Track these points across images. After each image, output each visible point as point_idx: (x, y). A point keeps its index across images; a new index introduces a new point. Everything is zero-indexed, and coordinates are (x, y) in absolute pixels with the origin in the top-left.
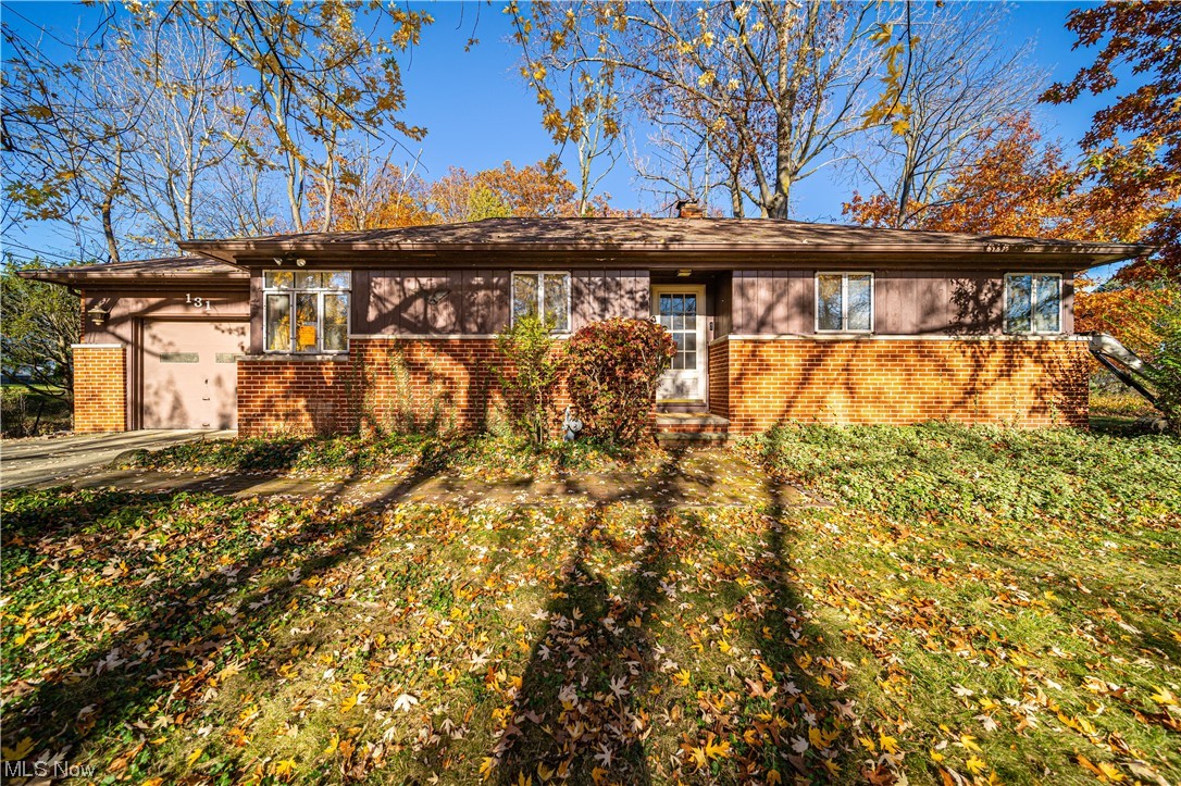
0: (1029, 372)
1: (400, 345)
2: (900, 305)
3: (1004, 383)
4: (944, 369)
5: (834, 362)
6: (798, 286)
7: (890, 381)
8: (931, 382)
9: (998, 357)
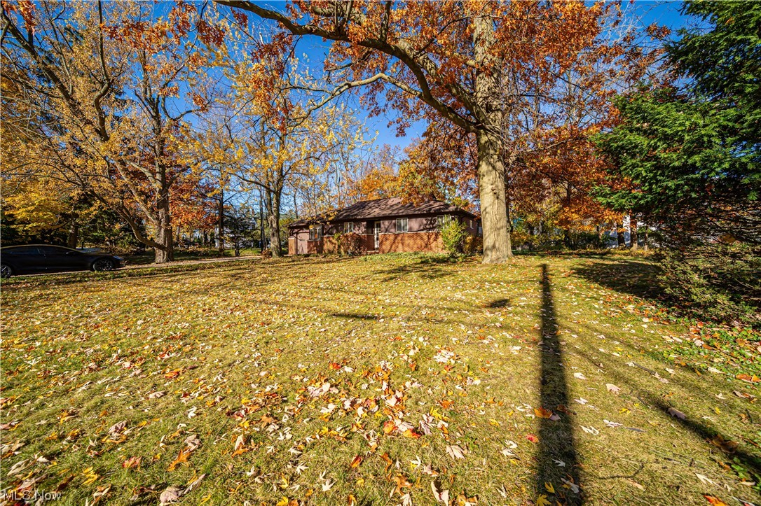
0: (440, 240)
1: (328, 237)
2: (415, 224)
3: (435, 242)
4: (422, 239)
5: (399, 238)
6: (394, 221)
7: (411, 242)
8: (419, 241)
9: (434, 236)
